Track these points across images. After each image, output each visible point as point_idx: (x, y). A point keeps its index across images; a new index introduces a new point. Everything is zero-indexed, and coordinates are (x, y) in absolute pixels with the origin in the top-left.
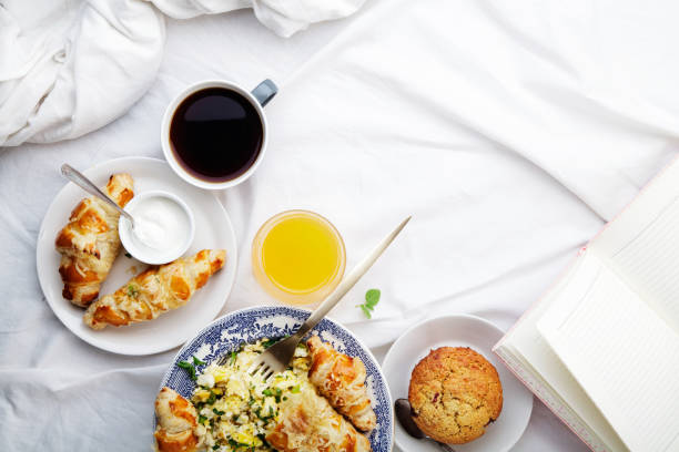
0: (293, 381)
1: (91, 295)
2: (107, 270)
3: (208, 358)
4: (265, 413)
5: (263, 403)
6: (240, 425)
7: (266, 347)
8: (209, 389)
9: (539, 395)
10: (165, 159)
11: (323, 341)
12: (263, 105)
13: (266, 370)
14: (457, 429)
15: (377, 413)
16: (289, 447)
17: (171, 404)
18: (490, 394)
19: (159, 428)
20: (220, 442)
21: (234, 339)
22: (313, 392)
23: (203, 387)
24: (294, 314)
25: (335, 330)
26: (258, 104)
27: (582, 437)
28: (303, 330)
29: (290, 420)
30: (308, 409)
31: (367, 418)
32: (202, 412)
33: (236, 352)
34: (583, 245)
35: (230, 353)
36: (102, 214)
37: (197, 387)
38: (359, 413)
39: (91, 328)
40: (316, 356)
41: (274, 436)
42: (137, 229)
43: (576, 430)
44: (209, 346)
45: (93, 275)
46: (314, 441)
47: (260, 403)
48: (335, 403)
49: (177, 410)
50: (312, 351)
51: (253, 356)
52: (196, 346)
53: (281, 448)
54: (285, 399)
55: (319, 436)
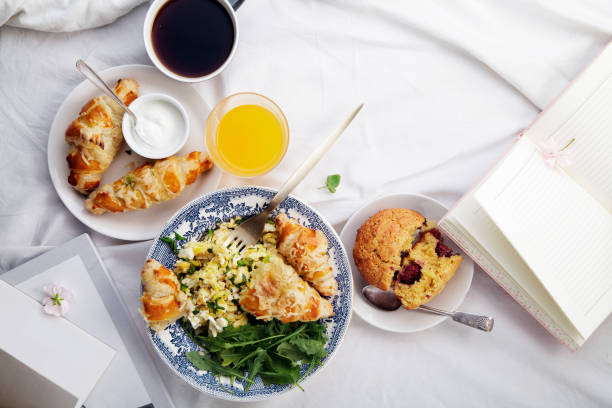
0: (263, 253)
1: (92, 183)
3: (188, 234)
4: (238, 280)
5: (237, 272)
7: (239, 224)
8: (189, 261)
11: (289, 217)
12: (236, 7)
13: (239, 244)
15: (338, 281)
16: (260, 308)
17: (156, 272)
19: (145, 293)
20: (200, 307)
21: (211, 217)
22: (281, 260)
23: (184, 260)
24: (263, 193)
25: (300, 207)
27: (518, 299)
28: (269, 207)
29: (261, 284)
30: (277, 276)
31: (329, 284)
32: (184, 282)
33: (213, 230)
35: (207, 231)
37: (179, 259)
38: (321, 279)
39: (89, 212)
40: (283, 229)
41: (248, 300)
44: (189, 223)
45: (97, 165)
46: (282, 303)
47: (234, 271)
48: (300, 270)
49: (160, 277)
50: (279, 226)
51: (227, 232)
52: (177, 224)
53: (253, 310)
54: (256, 267)
55: (286, 298)
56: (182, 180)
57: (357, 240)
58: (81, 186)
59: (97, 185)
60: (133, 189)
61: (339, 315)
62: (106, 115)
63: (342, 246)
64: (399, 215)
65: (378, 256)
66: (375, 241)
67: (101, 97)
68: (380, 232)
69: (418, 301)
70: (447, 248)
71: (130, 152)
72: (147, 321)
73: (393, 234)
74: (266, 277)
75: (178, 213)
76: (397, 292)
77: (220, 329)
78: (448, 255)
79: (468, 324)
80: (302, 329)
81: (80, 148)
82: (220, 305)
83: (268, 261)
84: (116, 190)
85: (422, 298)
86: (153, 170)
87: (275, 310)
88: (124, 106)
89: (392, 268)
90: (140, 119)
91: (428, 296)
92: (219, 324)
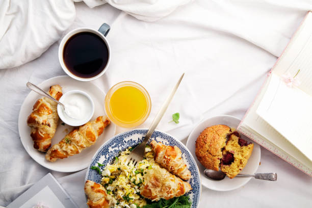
0: (147, 164)
1: (48, 146)
3: (105, 162)
4: (137, 182)
7: (131, 151)
8: (108, 177)
9: (263, 145)
11: (158, 142)
12: (105, 35)
13: (133, 162)
15: (190, 170)
16: (153, 195)
17: (92, 187)
19: (89, 200)
20: (119, 201)
21: (115, 151)
22: (158, 167)
23: (105, 177)
24: (141, 132)
25: (162, 135)
26: (104, 37)
27: (288, 160)
28: (146, 139)
29: (150, 182)
30: (157, 175)
31: (186, 174)
32: (108, 188)
33: (118, 157)
34: (269, 71)
35: (115, 158)
37: (103, 177)
38: (182, 172)
39: (48, 161)
40: (156, 150)
41: (145, 192)
42: (66, 110)
43: (284, 158)
44: (104, 156)
46: (164, 190)
47: (134, 178)
48: (170, 170)
49: (95, 190)
50: (153, 148)
51: (126, 157)
52: (98, 158)
53: (149, 197)
54: (145, 173)
55: (166, 187)
56: (96, 134)
57: (197, 147)
58: (41, 148)
59: (50, 146)
60: (70, 144)
61: (195, 189)
62: (47, 108)
63: (189, 151)
64: (216, 129)
65: (210, 153)
66: (207, 146)
67: (43, 99)
68: (208, 140)
69: (236, 173)
70: (244, 141)
71: (64, 124)
73: (215, 140)
74: (152, 178)
75: (97, 152)
76: (223, 170)
78: (246, 145)
79: (264, 179)
80: (177, 201)
81: (37, 129)
82: (130, 197)
83: (152, 168)
84: (61, 147)
85: (237, 171)
86: (79, 132)
87: (161, 194)
88: (57, 101)
89: (218, 159)
90: (66, 106)
91: (240, 169)
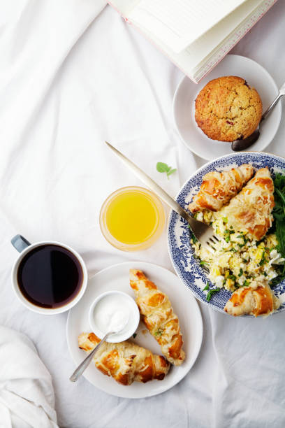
0: (220, 222)
1: (162, 361)
2: (144, 350)
3: (204, 280)
4: (241, 241)
5: (235, 242)
6: (250, 258)
7: (197, 241)
8: (226, 280)
9: (228, 50)
10: (68, 311)
11: (192, 201)
12: (28, 244)
13: (212, 241)
14: (251, 108)
15: (241, 164)
16: (264, 224)
17: (235, 305)
18: (227, 85)
19: (252, 313)
20: (261, 272)
22: (226, 208)
23: (224, 284)
24: (173, 222)
25: (184, 194)
26: (28, 248)
27: (256, 20)
28: (185, 216)
29: (246, 223)
30: (238, 212)
31: (245, 171)
33: (201, 261)
34: (124, 21)
35: (201, 266)
36: (105, 354)
37: (224, 288)
38: (241, 176)
39: (184, 361)
40: (202, 206)
41: (257, 234)
42: (116, 330)
43: (251, 25)
44: (196, 280)
45: (148, 359)
46: (260, 207)
48: (234, 193)
49: (239, 301)
50: (199, 209)
51: (203, 250)
52: (196, 289)
53: (265, 229)
54: (231, 227)
55: (256, 204)
61: (268, 164)
72: (273, 311)
74: (240, 219)
77: (279, 255)
80: (279, 192)
83: (226, 218)
87: (265, 213)
92: (275, 256)
